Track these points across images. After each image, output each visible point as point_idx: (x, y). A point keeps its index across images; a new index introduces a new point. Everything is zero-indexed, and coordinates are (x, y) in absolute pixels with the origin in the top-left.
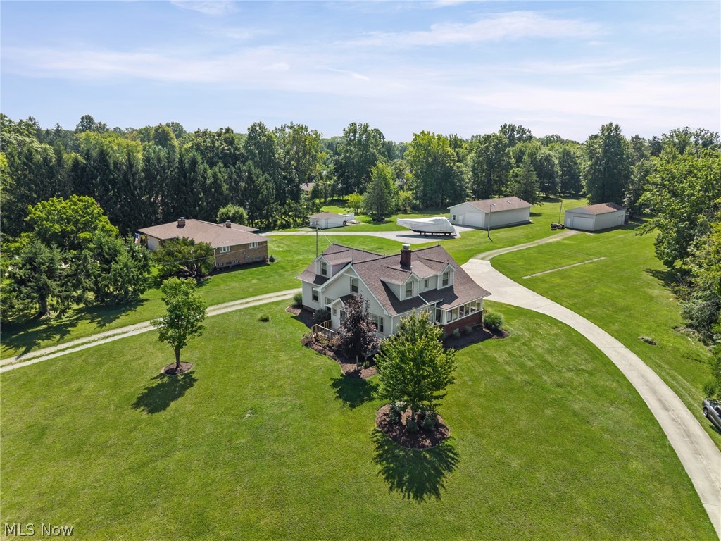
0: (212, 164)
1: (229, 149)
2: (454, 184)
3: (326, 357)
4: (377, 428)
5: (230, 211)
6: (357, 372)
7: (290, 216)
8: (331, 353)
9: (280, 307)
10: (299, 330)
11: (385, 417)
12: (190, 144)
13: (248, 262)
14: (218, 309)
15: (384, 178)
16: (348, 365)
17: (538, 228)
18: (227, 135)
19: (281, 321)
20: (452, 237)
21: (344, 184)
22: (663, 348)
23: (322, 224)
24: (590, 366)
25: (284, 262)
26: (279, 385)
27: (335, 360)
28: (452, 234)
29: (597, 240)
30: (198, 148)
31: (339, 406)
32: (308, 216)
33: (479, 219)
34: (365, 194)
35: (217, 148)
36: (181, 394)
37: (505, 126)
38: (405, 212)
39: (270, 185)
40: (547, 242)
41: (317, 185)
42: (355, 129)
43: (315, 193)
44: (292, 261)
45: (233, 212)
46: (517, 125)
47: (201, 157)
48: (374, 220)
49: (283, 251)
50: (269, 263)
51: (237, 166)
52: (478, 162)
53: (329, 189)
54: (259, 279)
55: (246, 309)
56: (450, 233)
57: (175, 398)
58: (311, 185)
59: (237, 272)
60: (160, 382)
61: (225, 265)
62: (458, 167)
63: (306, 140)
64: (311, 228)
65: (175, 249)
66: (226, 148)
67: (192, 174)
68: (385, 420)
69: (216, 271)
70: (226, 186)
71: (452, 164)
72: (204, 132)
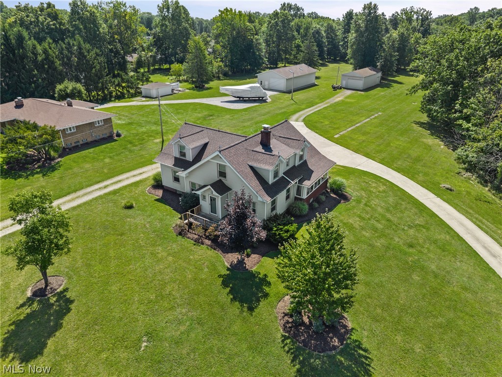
0: (40, 40)
1: (54, 24)
2: (254, 53)
3: (204, 247)
4: (284, 334)
5: (67, 88)
6: (241, 262)
7: (123, 88)
8: (208, 242)
9: (140, 188)
10: (167, 215)
11: (286, 318)
12: (12, 19)
13: (95, 139)
14: (77, 197)
15: (200, 49)
16: (230, 255)
17: (324, 89)
18: (49, 10)
19: (146, 206)
20: (265, 101)
21: (163, 54)
22: (459, 193)
23: (154, 93)
24: (421, 219)
25: (130, 136)
26: (167, 292)
27: (215, 249)
28: (264, 99)
29: (367, 97)
30: (22, 23)
31: (237, 311)
32: (139, 86)
33: (282, 84)
34: (184, 63)
35: (42, 23)
36: (58, 326)
37: (284, 4)
38: (219, 78)
39: (102, 59)
40: (335, 101)
41: (140, 56)
42: (168, 5)
43: (140, 64)
44: (137, 135)
45: (71, 88)
46: (293, 4)
47: (27, 33)
48: (196, 87)
49: (125, 124)
50: (116, 138)
51: (66, 41)
52: (270, 35)
53: (151, 60)
54: (110, 157)
55: (106, 194)
56: (263, 98)
57: (51, 333)
58: (135, 56)
59: (87, 151)
60: (29, 311)
61: (73, 145)
62: (257, 40)
63: (126, 15)
64: (143, 97)
65: (18, 135)
66: (51, 23)
67: (21, 50)
68: (288, 322)
69: (66, 152)
70: (59, 62)
71: (252, 37)
72: (25, 7)
